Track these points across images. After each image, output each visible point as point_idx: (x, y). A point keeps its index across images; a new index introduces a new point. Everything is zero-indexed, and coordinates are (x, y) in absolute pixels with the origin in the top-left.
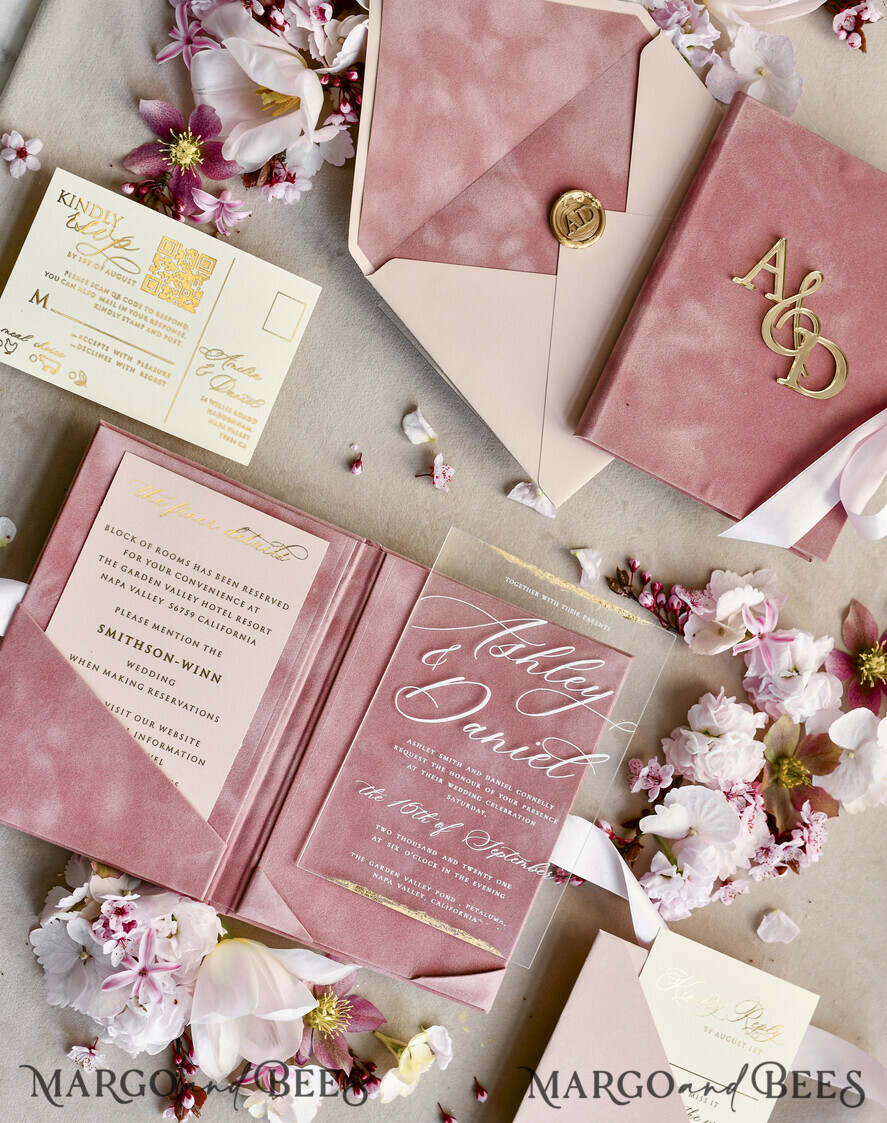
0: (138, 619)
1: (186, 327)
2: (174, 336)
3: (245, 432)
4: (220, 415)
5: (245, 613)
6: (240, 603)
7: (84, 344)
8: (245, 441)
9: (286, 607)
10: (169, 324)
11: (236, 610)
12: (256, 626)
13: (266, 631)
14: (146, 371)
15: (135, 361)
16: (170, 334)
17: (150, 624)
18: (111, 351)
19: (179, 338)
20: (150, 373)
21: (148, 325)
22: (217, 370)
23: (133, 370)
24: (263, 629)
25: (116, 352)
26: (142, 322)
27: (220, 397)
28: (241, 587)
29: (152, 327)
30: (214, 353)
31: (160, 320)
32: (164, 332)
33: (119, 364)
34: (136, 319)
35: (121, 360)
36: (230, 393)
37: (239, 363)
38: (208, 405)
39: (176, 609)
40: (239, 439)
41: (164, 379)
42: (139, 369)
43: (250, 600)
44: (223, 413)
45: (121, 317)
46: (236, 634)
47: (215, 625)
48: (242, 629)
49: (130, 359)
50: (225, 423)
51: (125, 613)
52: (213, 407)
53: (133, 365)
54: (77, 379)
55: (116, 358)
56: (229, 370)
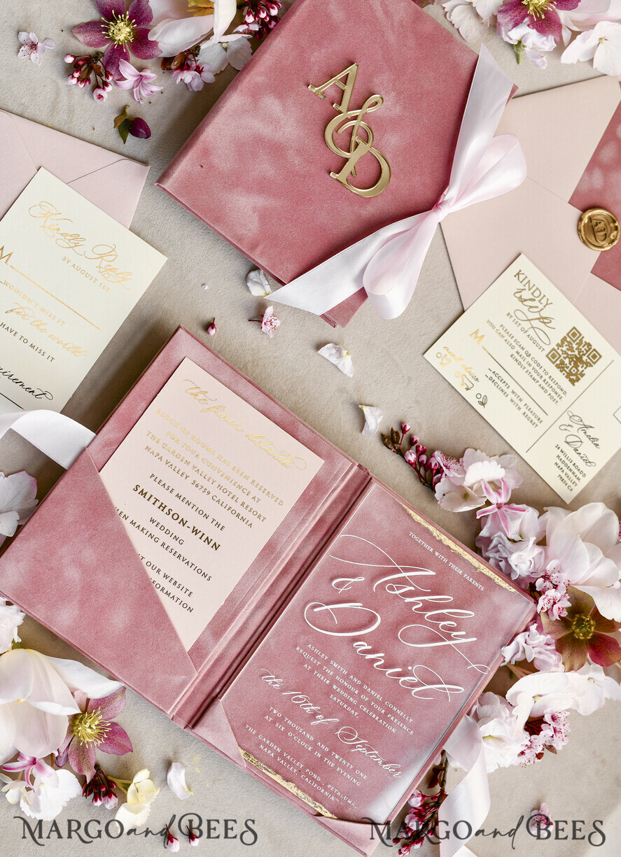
0: (166, 487)
1: (565, 393)
2: (555, 396)
3: (575, 479)
4: (563, 462)
5: (249, 501)
6: (247, 492)
7: (494, 378)
8: (573, 486)
9: (281, 503)
10: (555, 387)
11: (242, 497)
12: (255, 513)
13: (262, 518)
14: (528, 413)
15: (523, 403)
16: (553, 394)
17: (175, 493)
18: (510, 390)
19: (558, 399)
20: (530, 415)
21: (541, 382)
22: (574, 430)
23: (519, 408)
24: (259, 517)
25: (513, 392)
26: (538, 378)
27: (569, 450)
28: (250, 480)
29: (543, 384)
30: (576, 418)
31: (550, 382)
32: (550, 391)
33: (512, 401)
34: (535, 375)
35: (515, 399)
36: (576, 450)
37: (589, 432)
38: (558, 452)
39: (197, 486)
40: (569, 483)
41: (537, 422)
42: (524, 409)
43: (255, 492)
44: (567, 461)
45: (525, 370)
46: (238, 516)
47: (224, 505)
48: (244, 513)
49: (521, 400)
50: (565, 468)
51: (158, 480)
52: (561, 455)
53: (521, 404)
54: (481, 400)
55: (511, 396)
56: (581, 434)
